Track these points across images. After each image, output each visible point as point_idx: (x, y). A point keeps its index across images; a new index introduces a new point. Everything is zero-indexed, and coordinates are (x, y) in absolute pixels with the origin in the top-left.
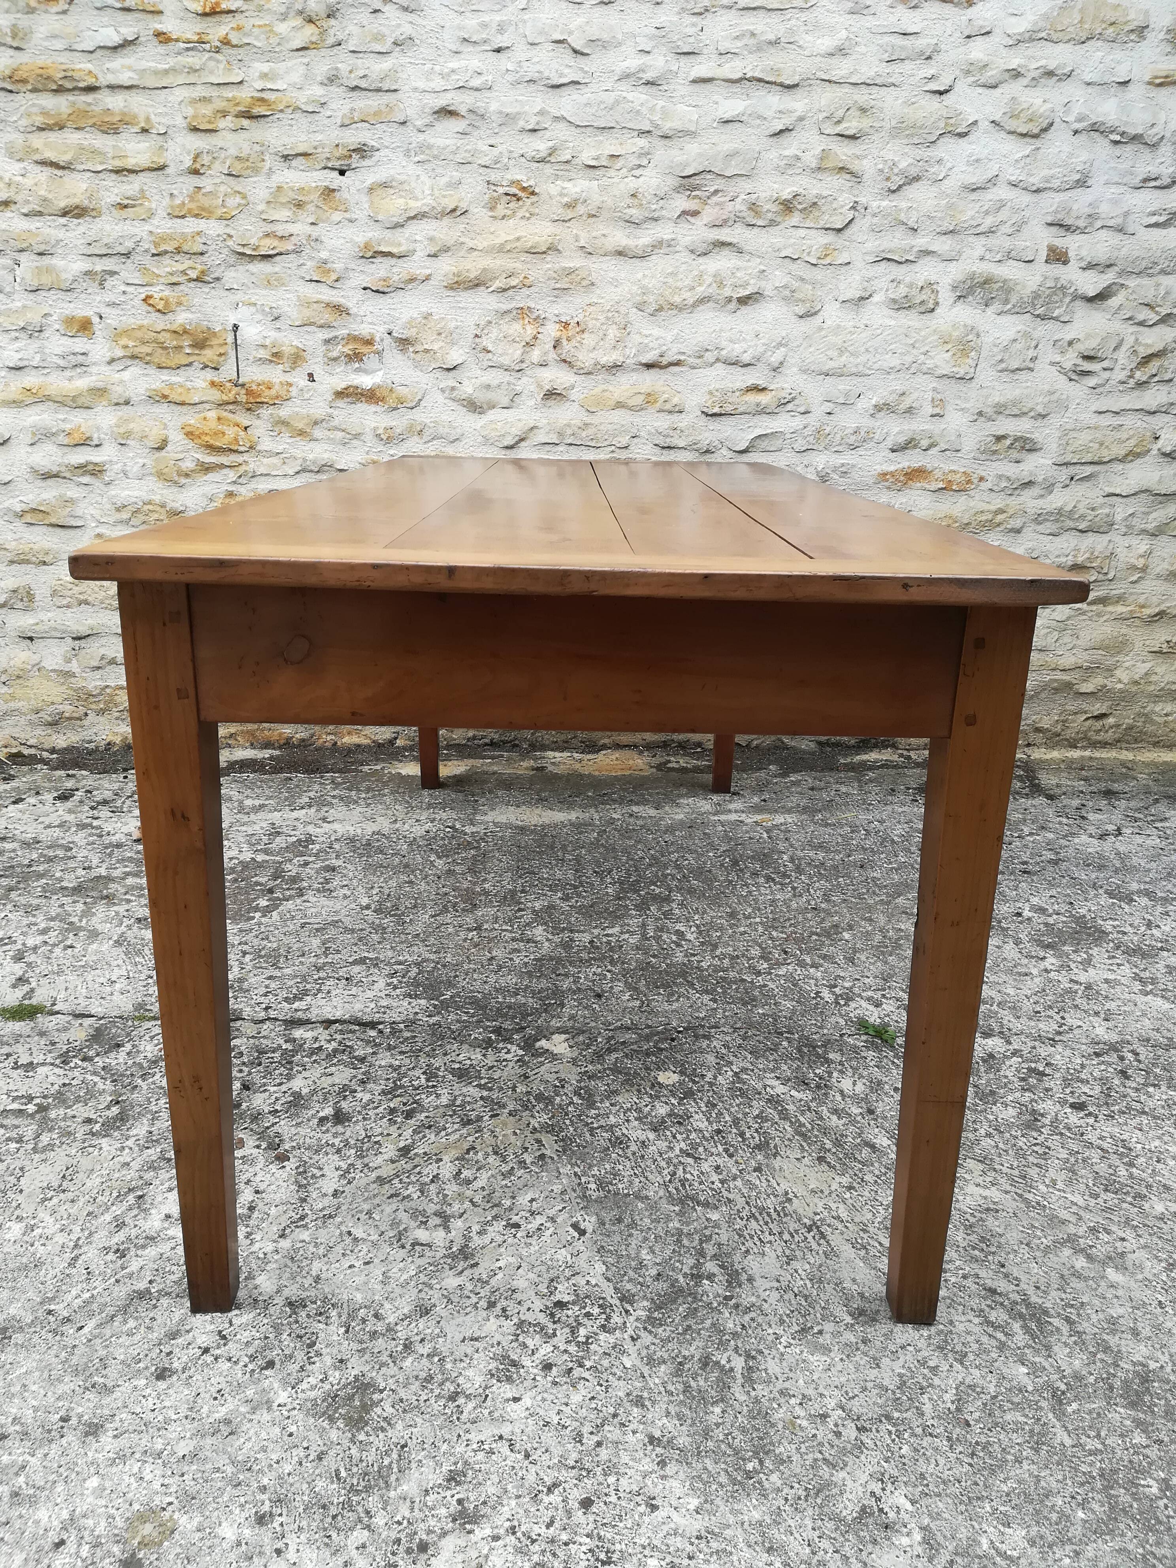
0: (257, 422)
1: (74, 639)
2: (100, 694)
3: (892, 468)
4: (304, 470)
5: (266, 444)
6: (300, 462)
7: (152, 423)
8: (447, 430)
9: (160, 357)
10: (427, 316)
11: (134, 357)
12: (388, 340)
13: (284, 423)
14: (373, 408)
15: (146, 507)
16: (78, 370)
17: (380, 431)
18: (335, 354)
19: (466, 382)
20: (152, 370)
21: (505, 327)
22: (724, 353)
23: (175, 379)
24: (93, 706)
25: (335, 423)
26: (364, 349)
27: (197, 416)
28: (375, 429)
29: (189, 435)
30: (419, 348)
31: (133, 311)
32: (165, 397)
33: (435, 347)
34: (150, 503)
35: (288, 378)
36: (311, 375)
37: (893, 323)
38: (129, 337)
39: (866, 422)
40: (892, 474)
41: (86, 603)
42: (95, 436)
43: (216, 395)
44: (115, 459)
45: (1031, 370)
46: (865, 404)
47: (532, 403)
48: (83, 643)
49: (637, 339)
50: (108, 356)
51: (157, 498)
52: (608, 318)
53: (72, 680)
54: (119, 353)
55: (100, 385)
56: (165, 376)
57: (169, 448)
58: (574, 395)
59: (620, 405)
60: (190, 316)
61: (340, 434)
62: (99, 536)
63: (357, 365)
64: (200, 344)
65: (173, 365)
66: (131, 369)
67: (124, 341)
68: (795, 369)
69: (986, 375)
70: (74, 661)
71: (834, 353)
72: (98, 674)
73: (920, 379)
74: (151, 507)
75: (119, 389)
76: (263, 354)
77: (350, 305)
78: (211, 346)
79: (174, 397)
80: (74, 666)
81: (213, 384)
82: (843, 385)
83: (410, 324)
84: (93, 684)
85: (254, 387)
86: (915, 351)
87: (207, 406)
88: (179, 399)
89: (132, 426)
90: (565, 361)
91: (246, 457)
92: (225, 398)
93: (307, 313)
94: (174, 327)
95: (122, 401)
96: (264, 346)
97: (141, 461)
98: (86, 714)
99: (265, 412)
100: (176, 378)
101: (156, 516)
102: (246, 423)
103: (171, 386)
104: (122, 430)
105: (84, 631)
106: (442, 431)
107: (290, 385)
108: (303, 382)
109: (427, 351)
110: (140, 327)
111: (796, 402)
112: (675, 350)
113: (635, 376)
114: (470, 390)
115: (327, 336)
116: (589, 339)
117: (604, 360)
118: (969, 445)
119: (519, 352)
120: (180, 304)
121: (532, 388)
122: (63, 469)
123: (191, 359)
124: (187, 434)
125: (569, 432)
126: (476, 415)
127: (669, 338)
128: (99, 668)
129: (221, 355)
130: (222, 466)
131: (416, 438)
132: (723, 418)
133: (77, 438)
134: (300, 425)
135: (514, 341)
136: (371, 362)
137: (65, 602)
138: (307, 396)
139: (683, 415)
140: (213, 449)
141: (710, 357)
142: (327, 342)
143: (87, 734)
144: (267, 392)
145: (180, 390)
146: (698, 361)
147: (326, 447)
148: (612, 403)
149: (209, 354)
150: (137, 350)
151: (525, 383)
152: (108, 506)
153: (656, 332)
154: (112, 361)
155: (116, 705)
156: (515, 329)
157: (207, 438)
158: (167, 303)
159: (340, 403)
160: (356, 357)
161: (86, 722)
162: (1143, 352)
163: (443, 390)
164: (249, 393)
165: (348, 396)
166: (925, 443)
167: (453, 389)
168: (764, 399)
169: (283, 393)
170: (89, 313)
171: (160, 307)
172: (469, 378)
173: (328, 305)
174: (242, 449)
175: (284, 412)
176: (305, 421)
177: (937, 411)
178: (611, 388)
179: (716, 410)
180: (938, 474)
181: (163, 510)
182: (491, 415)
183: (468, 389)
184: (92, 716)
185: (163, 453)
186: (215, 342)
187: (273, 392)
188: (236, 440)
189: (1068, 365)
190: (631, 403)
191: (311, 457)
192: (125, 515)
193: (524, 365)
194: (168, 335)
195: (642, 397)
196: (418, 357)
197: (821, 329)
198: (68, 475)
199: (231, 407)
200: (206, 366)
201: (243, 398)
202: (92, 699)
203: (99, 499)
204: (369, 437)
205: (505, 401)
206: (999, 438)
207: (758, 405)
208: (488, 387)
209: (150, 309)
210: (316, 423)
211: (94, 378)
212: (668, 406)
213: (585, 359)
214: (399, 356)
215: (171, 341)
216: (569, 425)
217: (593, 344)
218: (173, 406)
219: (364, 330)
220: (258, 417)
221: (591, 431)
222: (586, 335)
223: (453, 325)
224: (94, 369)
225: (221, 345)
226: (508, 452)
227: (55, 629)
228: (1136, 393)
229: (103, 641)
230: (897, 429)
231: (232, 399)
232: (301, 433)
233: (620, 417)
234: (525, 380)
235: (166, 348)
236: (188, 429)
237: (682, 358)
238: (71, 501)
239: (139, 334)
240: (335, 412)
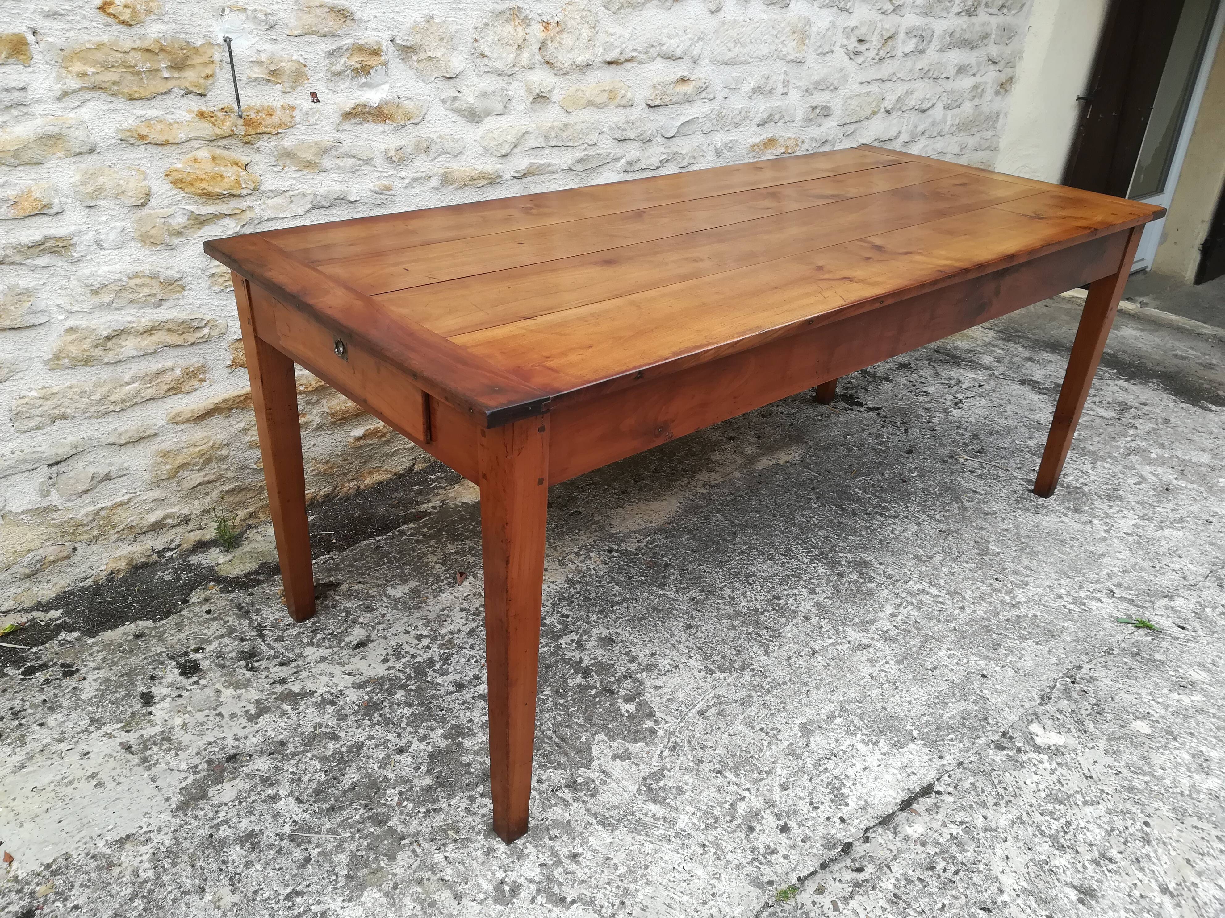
0: (257, 157)
1: (50, 465)
2: (93, 520)
3: (757, 140)
4: (314, 208)
5: (270, 183)
6: (310, 198)
7: (126, 173)
8: (451, 144)
9: (130, 85)
10: (430, 19)
11: (96, 88)
12: (392, 49)
13: (289, 155)
14: (380, 127)
15: (133, 283)
16: (15, 112)
17: (392, 153)
18: (338, 68)
19: (465, 91)
20: (120, 104)
21: (499, 29)
22: (664, 48)
23: (152, 113)
24: (83, 537)
25: (344, 149)
26: (371, 61)
27: (184, 158)
28: (386, 151)
29: (177, 183)
30: (422, 56)
31: (85, 24)
32: (142, 137)
33: (439, 54)
34: (137, 275)
35: (290, 100)
36: (314, 95)
37: (765, 16)
38: (85, 61)
39: (746, 103)
40: (757, 145)
41: (63, 417)
42: (56, 201)
43: (206, 129)
44: (84, 228)
45: (832, 52)
46: (746, 88)
47: (522, 107)
48: (62, 467)
49: (602, 37)
50: (58, 88)
51: (145, 268)
52: (582, 17)
53: (54, 515)
54: (74, 84)
55: (50, 130)
56: (140, 110)
57: (153, 202)
58: (556, 96)
59: (591, 103)
60: (164, 27)
61: (350, 161)
62: (72, 330)
63: (363, 80)
64: (179, 66)
65: (147, 94)
66: (91, 104)
67: (78, 67)
68: (707, 61)
69: (811, 59)
70: (53, 492)
71: (731, 45)
72: (87, 498)
73: (779, 63)
74: (138, 281)
75: (80, 134)
76: (258, 72)
77: (354, 8)
78: (193, 66)
79: (154, 136)
80: (55, 498)
81: (201, 115)
82: (735, 72)
83: (414, 29)
84: (83, 512)
85: (253, 115)
86: (777, 41)
87: (196, 144)
88: (160, 138)
89: (101, 180)
90: (547, 63)
91: (249, 201)
92: (219, 132)
93: (308, 19)
94: (146, 44)
95: (85, 149)
96: (259, 63)
97: (119, 225)
98: (75, 549)
99: (266, 144)
100: (152, 111)
101: (146, 291)
102: (245, 160)
103: (148, 121)
104: (90, 188)
105: (64, 451)
106: (448, 145)
107: (292, 108)
108: (306, 104)
109: (430, 59)
110: (100, 46)
111: (708, 90)
112: (630, 48)
113: (599, 74)
114: (471, 100)
115: (331, 47)
116: (567, 39)
117: (579, 60)
118: (799, 116)
119: (512, 56)
120: (149, 12)
121: (522, 92)
122: (10, 252)
123: (170, 85)
124: (174, 183)
125: (553, 134)
126: (474, 126)
127: (627, 36)
128: (86, 492)
129: (208, 77)
130: (223, 215)
131: (423, 156)
132: (660, 109)
133: (28, 206)
134: (308, 156)
135: (507, 44)
136: (377, 75)
137: (33, 424)
138: (312, 120)
139: (633, 109)
140: (209, 196)
141: (653, 52)
142: (331, 54)
143: (80, 571)
144: (269, 120)
145: (159, 127)
146: (645, 57)
147: (336, 177)
148: (584, 102)
149: (190, 76)
150: (100, 78)
151: (516, 89)
152: (80, 290)
153: (617, 29)
154: (65, 94)
155: (114, 526)
156: (507, 30)
157: (203, 185)
158: (134, 12)
159: (347, 126)
160: (363, 70)
161: (76, 559)
162: (886, 35)
163: (444, 101)
164: (248, 123)
165: (355, 116)
166: (777, 117)
167: (455, 99)
168: (688, 88)
169: (286, 119)
170: (20, 28)
171: (126, 17)
172: (469, 86)
173: (332, 9)
174: (244, 192)
175: (289, 142)
176: (313, 150)
177: (786, 90)
178: (583, 88)
179: (658, 102)
180: (781, 142)
181: (154, 282)
182: (489, 123)
183: (469, 98)
184: (82, 549)
185: (146, 211)
186: (197, 60)
187: (275, 119)
188: (238, 182)
189: (851, 48)
190: (599, 100)
191: (322, 191)
192: (106, 298)
193: (516, 69)
194: (139, 55)
195: (606, 94)
196: (421, 66)
197: (724, 23)
198: (17, 258)
199: (225, 142)
200: (188, 93)
201: (241, 130)
202: (81, 530)
203: (64, 282)
204: (379, 161)
205: (499, 107)
206: (814, 108)
207: (685, 94)
208: (485, 94)
209: (110, 20)
210: (325, 151)
211: (39, 121)
212: (624, 102)
213: (564, 59)
214: (402, 66)
215: (144, 64)
216: (552, 128)
217: (571, 43)
218: (152, 149)
219: (369, 37)
220: (258, 150)
221: (570, 131)
222: (564, 35)
223: (453, 28)
224: (37, 109)
225: (205, 64)
226: (504, 160)
227: (25, 461)
228: (877, 66)
229: (91, 457)
230: (763, 108)
231: (228, 132)
232: (309, 165)
233: (588, 115)
234: (515, 84)
235: (138, 73)
236: (176, 175)
237: (635, 54)
238: (28, 293)
239: (99, 56)
240: (342, 136)
